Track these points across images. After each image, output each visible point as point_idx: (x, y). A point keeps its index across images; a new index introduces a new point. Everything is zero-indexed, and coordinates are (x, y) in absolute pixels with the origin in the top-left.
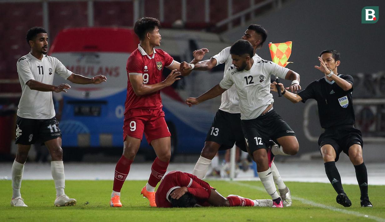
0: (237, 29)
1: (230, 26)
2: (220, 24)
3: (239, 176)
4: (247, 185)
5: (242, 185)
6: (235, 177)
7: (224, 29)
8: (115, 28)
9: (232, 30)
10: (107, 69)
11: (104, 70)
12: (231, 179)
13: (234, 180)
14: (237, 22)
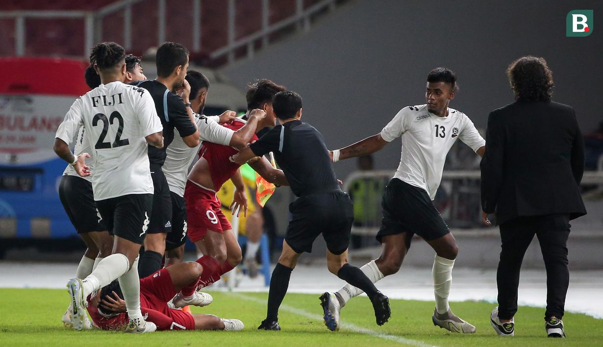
0: (242, 62)
1: (231, 57)
2: (216, 54)
3: (241, 284)
4: (254, 299)
5: (247, 298)
6: (236, 286)
7: (221, 62)
8: (57, 58)
9: (233, 65)
10: (44, 121)
11: (39, 121)
12: (230, 290)
13: (235, 290)
14: (241, 52)
